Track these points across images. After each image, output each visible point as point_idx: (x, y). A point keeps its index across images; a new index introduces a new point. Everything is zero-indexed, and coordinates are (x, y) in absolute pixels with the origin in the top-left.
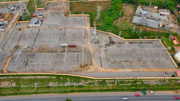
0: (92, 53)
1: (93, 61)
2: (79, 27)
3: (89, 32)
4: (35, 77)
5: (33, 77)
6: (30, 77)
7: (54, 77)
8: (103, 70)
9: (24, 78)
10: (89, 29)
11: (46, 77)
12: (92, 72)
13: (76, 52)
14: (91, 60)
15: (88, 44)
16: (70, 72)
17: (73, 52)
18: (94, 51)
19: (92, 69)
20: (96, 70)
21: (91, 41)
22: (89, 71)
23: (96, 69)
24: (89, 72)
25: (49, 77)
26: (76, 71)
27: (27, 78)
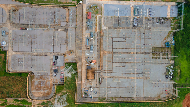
0: (8, 21)
1: (8, 14)
2: (19, 53)
3: (9, 46)
4: (46, 4)
5: (48, 4)
6: (50, 4)
7: (35, 3)
8: (2, 6)
9: (53, 4)
10: (10, 50)
11: (39, 3)
12: (9, 4)
13: (21, 24)
14: (9, 14)
15: (11, 31)
16: (24, 6)
17: (24, 24)
18: (7, 24)
19: (9, 7)
20: (6, 5)
21: (8, 34)
22: (11, 6)
23: (6, 7)
24: (11, 4)
25: (38, 3)
26: (20, 6)
27: (51, 4)
